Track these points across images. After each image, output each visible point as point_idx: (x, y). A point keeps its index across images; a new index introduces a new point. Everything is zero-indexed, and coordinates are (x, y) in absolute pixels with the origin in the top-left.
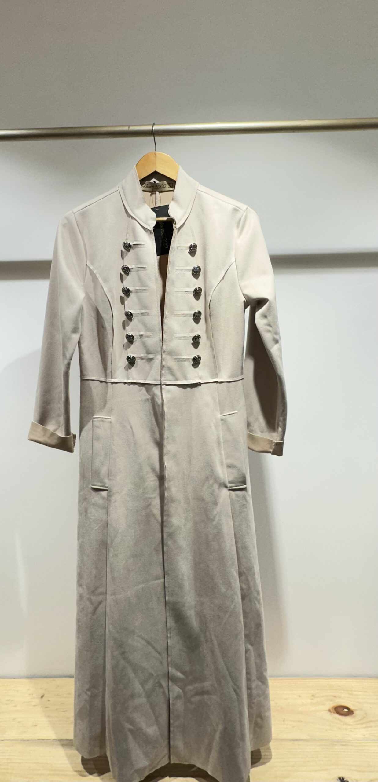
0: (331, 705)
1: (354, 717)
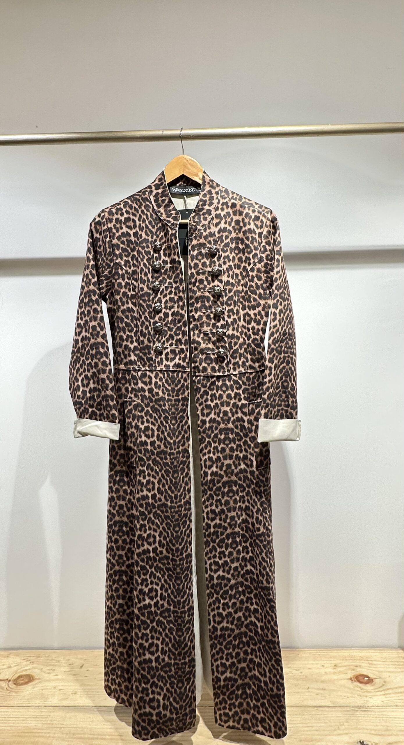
0: (351, 674)
1: (374, 685)
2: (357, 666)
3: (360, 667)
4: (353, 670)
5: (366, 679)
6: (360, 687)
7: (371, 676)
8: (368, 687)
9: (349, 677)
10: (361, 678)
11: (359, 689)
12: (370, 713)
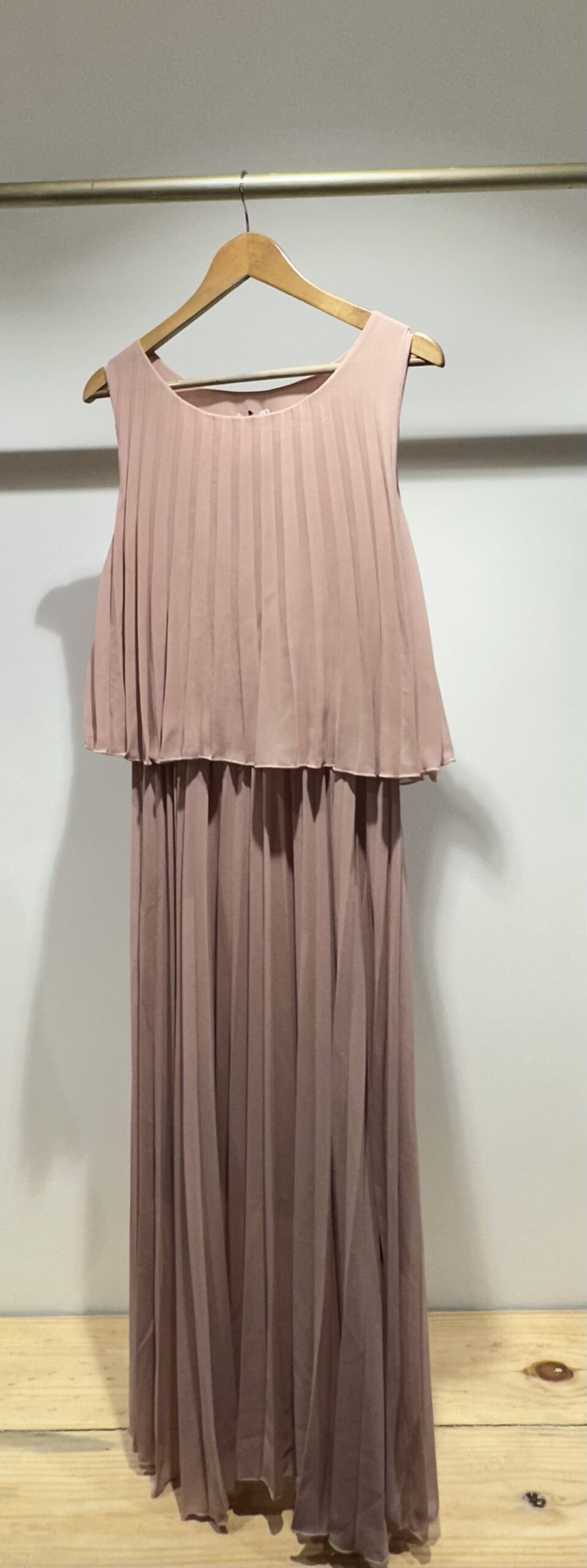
0: (528, 1361)
1: (575, 1382)
2: (541, 1346)
3: (549, 1346)
4: (532, 1353)
5: (559, 1370)
6: (541, 1387)
7: (570, 1365)
8: (562, 1387)
9: (522, 1367)
10: (547, 1370)
11: (541, 1391)
12: (556, 1439)
